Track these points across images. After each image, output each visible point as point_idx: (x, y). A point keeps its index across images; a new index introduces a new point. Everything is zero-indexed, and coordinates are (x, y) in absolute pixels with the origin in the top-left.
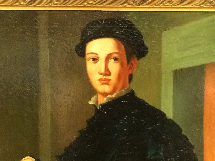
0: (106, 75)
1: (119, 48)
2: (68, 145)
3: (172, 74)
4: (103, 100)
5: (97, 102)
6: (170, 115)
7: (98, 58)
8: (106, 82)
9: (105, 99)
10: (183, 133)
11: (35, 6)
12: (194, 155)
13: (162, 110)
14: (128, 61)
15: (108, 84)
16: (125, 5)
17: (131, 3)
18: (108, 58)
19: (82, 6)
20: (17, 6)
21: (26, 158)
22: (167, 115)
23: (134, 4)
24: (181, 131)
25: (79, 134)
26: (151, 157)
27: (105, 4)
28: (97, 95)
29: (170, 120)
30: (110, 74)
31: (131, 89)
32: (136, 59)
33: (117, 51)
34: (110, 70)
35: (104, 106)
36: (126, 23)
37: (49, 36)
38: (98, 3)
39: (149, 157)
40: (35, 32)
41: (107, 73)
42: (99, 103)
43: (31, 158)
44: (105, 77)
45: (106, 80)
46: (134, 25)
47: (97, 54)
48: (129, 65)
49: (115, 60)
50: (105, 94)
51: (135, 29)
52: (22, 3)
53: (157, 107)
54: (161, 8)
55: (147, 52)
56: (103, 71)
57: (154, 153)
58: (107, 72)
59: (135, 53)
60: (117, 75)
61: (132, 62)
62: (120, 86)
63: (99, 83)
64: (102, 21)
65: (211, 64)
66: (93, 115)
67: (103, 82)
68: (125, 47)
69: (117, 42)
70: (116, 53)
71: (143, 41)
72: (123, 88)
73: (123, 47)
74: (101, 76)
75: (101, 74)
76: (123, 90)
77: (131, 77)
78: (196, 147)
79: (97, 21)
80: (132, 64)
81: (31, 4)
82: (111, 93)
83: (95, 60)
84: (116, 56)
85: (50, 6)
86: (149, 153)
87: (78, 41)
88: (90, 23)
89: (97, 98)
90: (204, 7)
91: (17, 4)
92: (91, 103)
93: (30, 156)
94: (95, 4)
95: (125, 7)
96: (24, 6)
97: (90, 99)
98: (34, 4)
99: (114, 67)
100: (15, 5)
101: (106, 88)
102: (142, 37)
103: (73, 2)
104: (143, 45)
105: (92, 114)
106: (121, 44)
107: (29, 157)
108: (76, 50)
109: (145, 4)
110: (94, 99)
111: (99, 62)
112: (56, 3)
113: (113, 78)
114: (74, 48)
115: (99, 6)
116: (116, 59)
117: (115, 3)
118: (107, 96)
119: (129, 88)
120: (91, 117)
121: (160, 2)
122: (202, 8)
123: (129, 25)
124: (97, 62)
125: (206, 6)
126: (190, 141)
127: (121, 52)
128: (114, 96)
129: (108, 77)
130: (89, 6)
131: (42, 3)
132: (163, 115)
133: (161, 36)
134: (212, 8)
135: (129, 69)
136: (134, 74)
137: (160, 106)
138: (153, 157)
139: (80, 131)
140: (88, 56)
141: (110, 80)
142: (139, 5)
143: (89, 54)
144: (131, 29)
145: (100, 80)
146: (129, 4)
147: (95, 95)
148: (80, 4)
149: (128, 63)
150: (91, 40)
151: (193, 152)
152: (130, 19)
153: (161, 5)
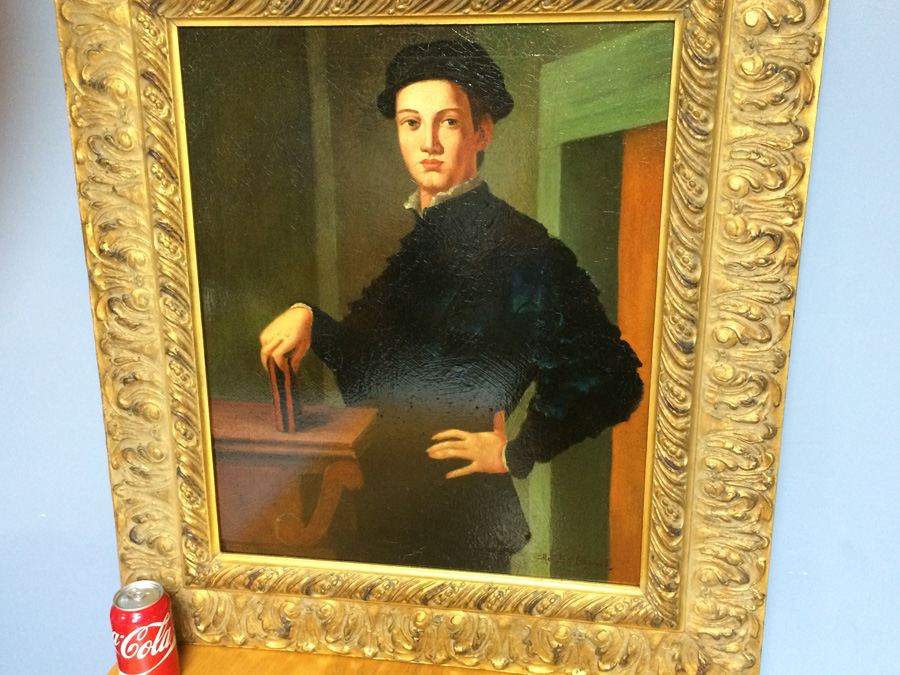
0: (434, 152)
1: (457, 99)
2: (369, 284)
3: (559, 150)
4: (429, 201)
5: (419, 204)
6: (554, 230)
7: (419, 119)
8: (436, 167)
9: (434, 198)
10: (579, 265)
11: (298, 18)
12: (600, 306)
13: (540, 222)
14: (476, 124)
15: (438, 170)
16: (467, 10)
17: (478, 6)
18: (438, 119)
19: (386, 15)
20: (266, 18)
21: (296, 305)
22: (549, 232)
23: (484, 8)
24: (576, 261)
25: (387, 264)
26: (520, 308)
27: (427, 10)
28: (420, 193)
29: (554, 239)
30: (441, 151)
31: (480, 180)
32: (490, 120)
33: (454, 106)
34: (443, 143)
35: (431, 211)
36: (471, 49)
37: (329, 76)
38: (416, 6)
39: (515, 309)
40: (303, 70)
41: (435, 148)
42: (423, 208)
43: (304, 305)
44: (432, 157)
45: (434, 162)
46: (485, 53)
47: (417, 112)
48: (478, 134)
49: (450, 123)
50: (433, 190)
51: (488, 61)
52: (275, 11)
53: (529, 214)
54: (537, 15)
55: (513, 106)
56: (428, 144)
57: (524, 301)
58: (437, 148)
59: (489, 110)
60: (454, 153)
61: (484, 127)
62: (462, 173)
63: (421, 168)
64: (425, 47)
65: (634, 129)
66: (413, 229)
67: (429, 166)
68: (469, 98)
69: (455, 89)
70: (452, 110)
71: (503, 85)
72: (467, 177)
73: (465, 97)
74: (425, 156)
75: (425, 151)
76: (467, 183)
77: (481, 156)
78: (604, 291)
79: (416, 47)
80: (482, 131)
81: (291, 13)
82: (445, 188)
83: (414, 123)
84: (452, 115)
85: (327, 17)
86: (515, 301)
87: (383, 88)
88: (402, 51)
89: (419, 197)
90: (623, 10)
91: (266, 13)
92: (407, 207)
93: (304, 302)
94: (409, 11)
95: (467, 16)
96: (278, 18)
97: (407, 200)
98: (296, 14)
99: (450, 138)
100: (261, 15)
101: (436, 179)
102: (502, 78)
103: (368, 7)
104: (504, 93)
105: (410, 228)
106: (461, 91)
107: (300, 304)
108: (379, 106)
109: (504, 7)
110: (412, 198)
111: (422, 126)
112: (337, 9)
113: (447, 159)
114: (375, 100)
115: (418, 14)
116: (452, 122)
117: (447, 8)
118: (439, 194)
119: (478, 177)
120: (409, 232)
121: (534, 3)
122: (619, 13)
123: (477, 54)
124: (417, 128)
125: (626, 8)
126: (592, 281)
127: (461, 108)
128: (449, 193)
129: (438, 158)
130: (399, 14)
131: (312, 12)
132: (542, 230)
133: (538, 74)
134: (638, 13)
135: (478, 141)
136: (486, 150)
137: (535, 212)
138: (523, 309)
139: (388, 259)
140: (401, 116)
141: (442, 162)
142: (494, 11)
143: (402, 111)
144: (480, 61)
145: (424, 162)
146: (475, 10)
147: (414, 191)
148: (381, 11)
149: (476, 130)
150: (406, 83)
151: (597, 300)
152: (478, 40)
153: (537, 9)
